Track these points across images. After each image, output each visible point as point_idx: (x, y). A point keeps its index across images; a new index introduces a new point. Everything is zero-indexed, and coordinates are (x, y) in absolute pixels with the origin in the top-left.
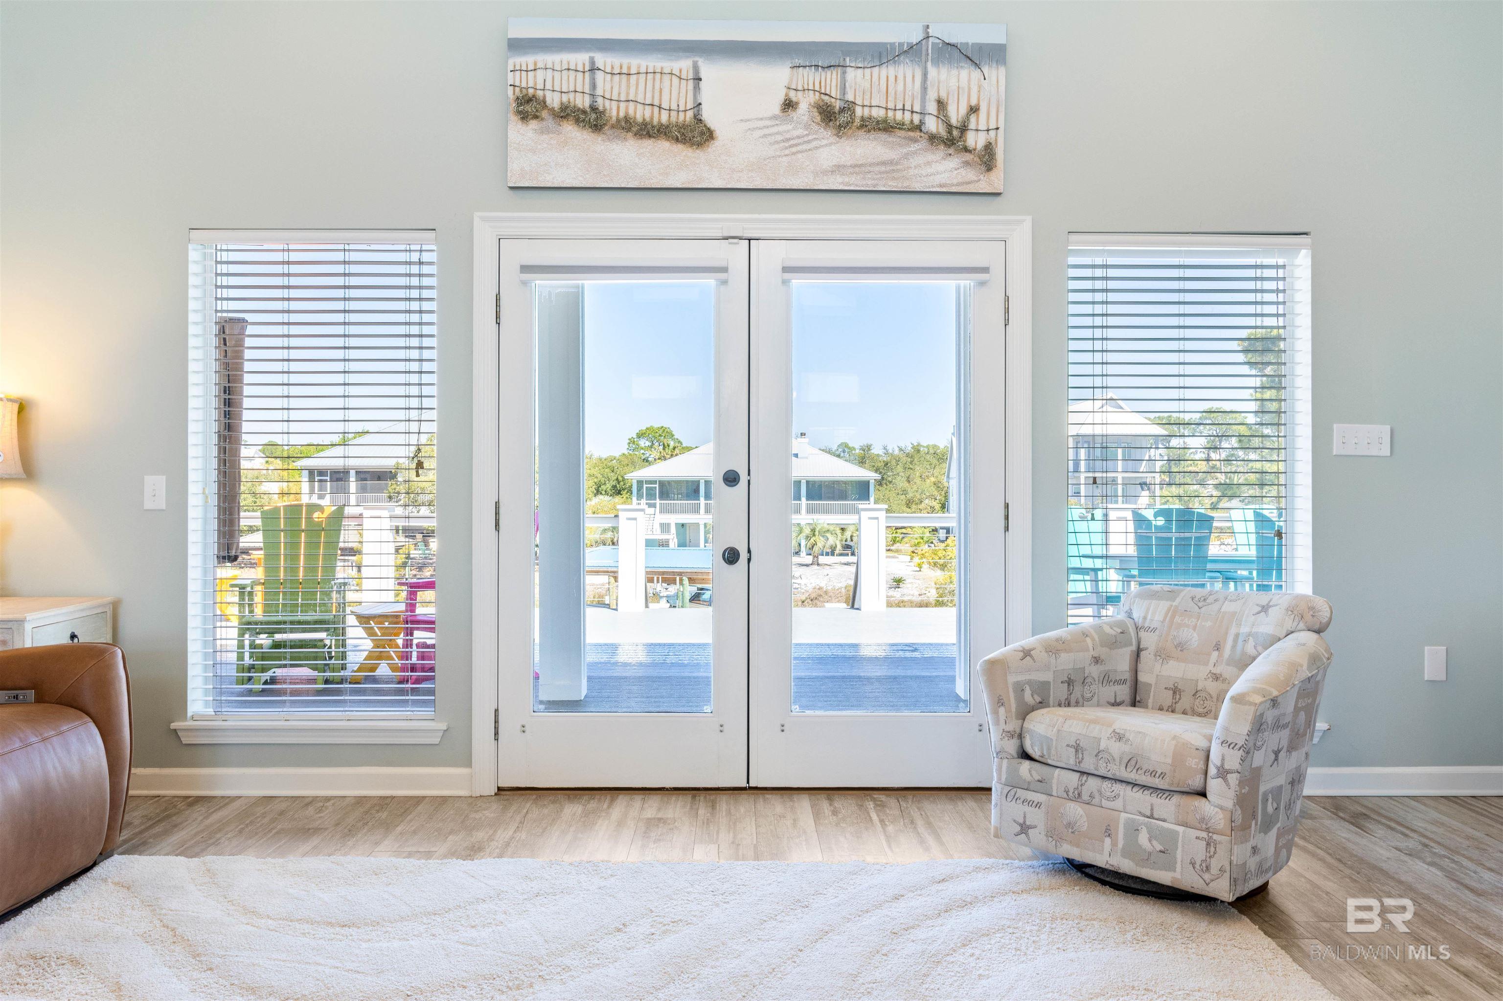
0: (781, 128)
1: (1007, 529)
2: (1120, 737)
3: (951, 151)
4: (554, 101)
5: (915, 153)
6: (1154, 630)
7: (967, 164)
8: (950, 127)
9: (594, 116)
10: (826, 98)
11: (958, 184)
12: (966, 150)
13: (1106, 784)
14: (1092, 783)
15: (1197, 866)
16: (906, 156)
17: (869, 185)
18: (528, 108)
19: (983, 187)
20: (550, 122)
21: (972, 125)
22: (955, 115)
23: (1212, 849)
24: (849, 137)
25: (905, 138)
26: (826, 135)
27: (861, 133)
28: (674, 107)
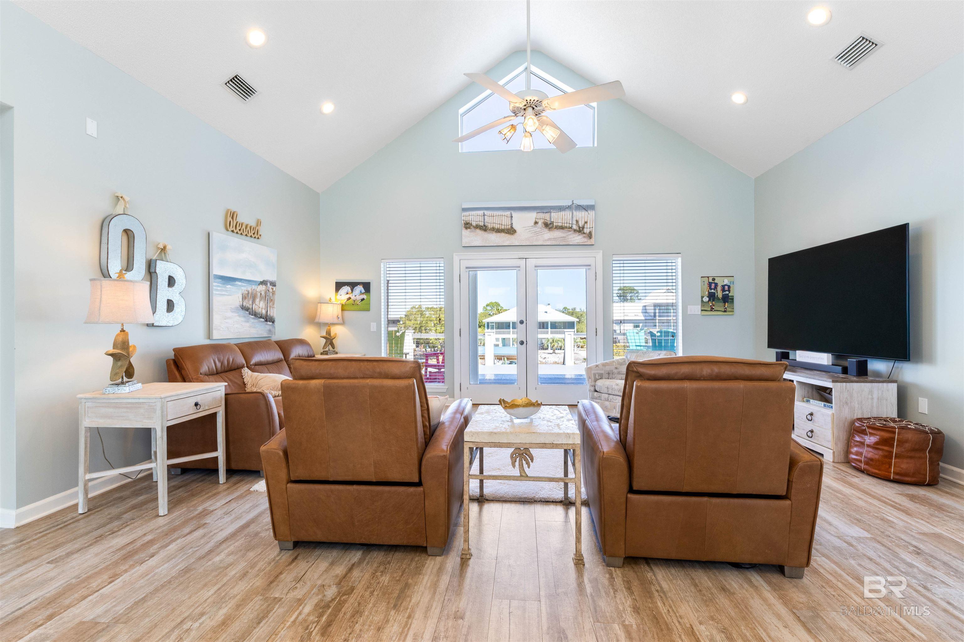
0: (534, 229)
1: (596, 335)
2: (617, 385)
3: (580, 234)
4: (474, 224)
5: (570, 234)
7: (584, 237)
8: (579, 227)
9: (484, 227)
10: (546, 221)
11: (582, 243)
12: (584, 233)
13: (614, 396)
14: (611, 396)
16: (568, 235)
17: (558, 243)
18: (467, 226)
19: (589, 243)
20: (473, 229)
21: (586, 227)
22: (581, 224)
24: (552, 231)
25: (567, 231)
26: (546, 230)
27: (556, 230)
28: (506, 224)
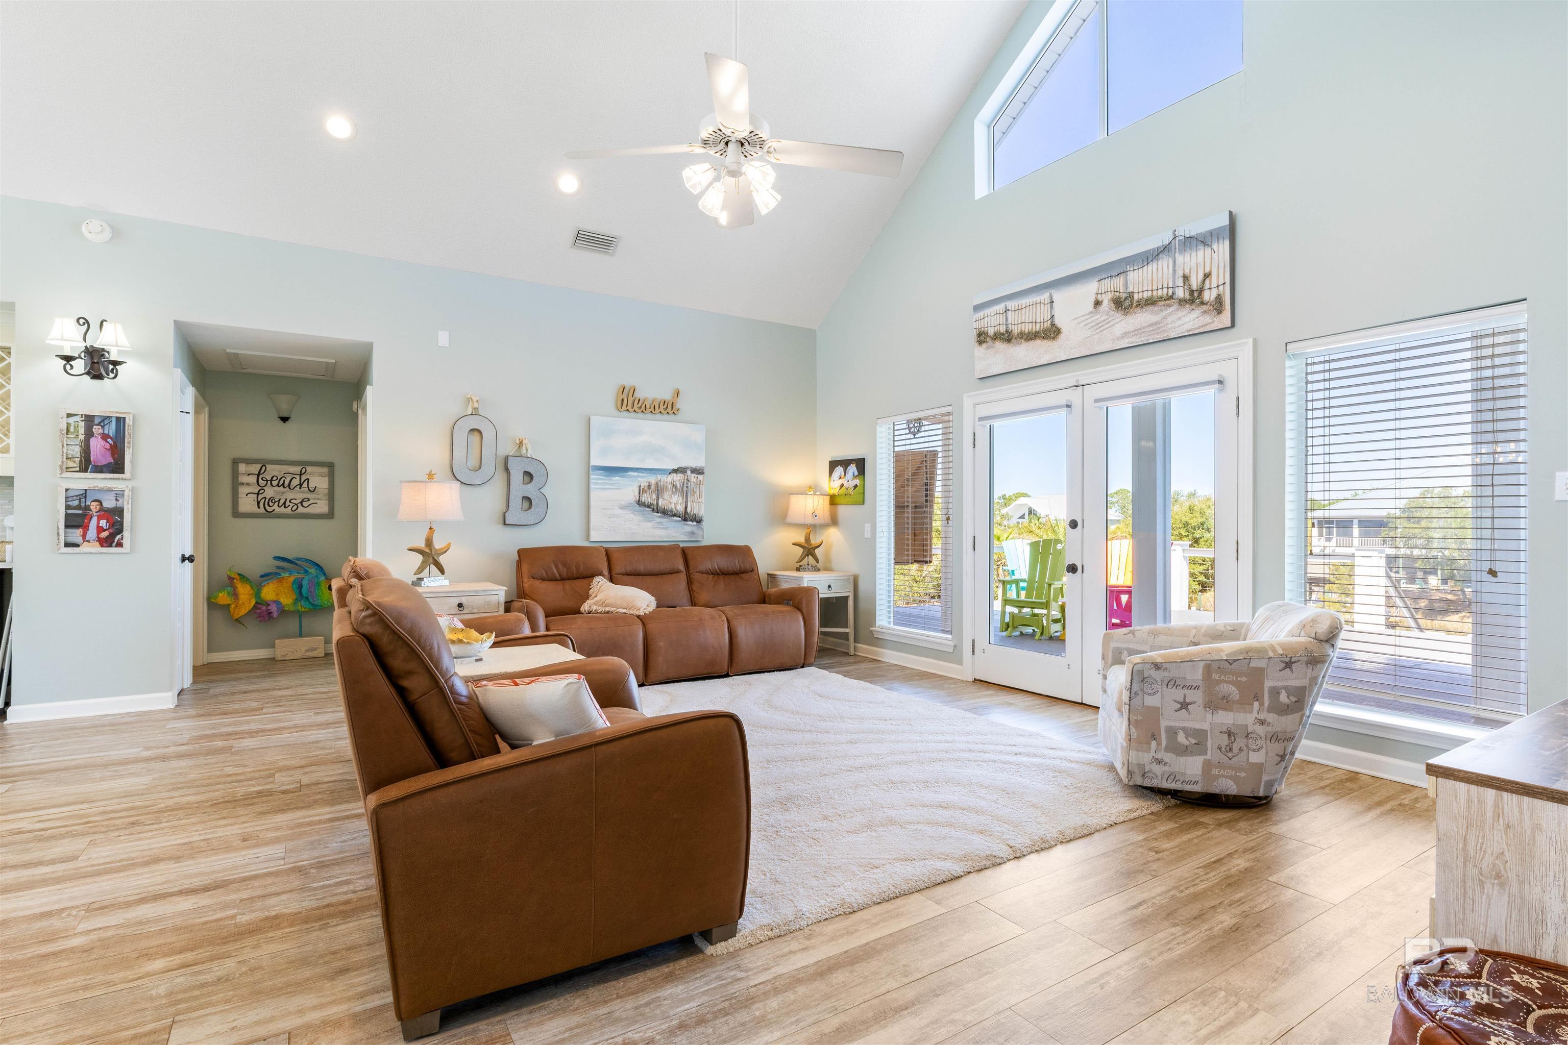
0: (1093, 319)
3: (1193, 307)
4: (991, 331)
5: (1171, 313)
7: (1205, 312)
8: (1192, 292)
9: (1007, 335)
10: (1117, 294)
11: (1199, 327)
12: (1203, 304)
16: (1165, 318)
17: (1144, 340)
18: (982, 338)
19: (1215, 325)
20: (990, 342)
21: (1207, 286)
22: (1195, 283)
24: (1132, 314)
25: (1164, 306)
26: (1118, 315)
27: (1138, 309)
28: (1042, 321)
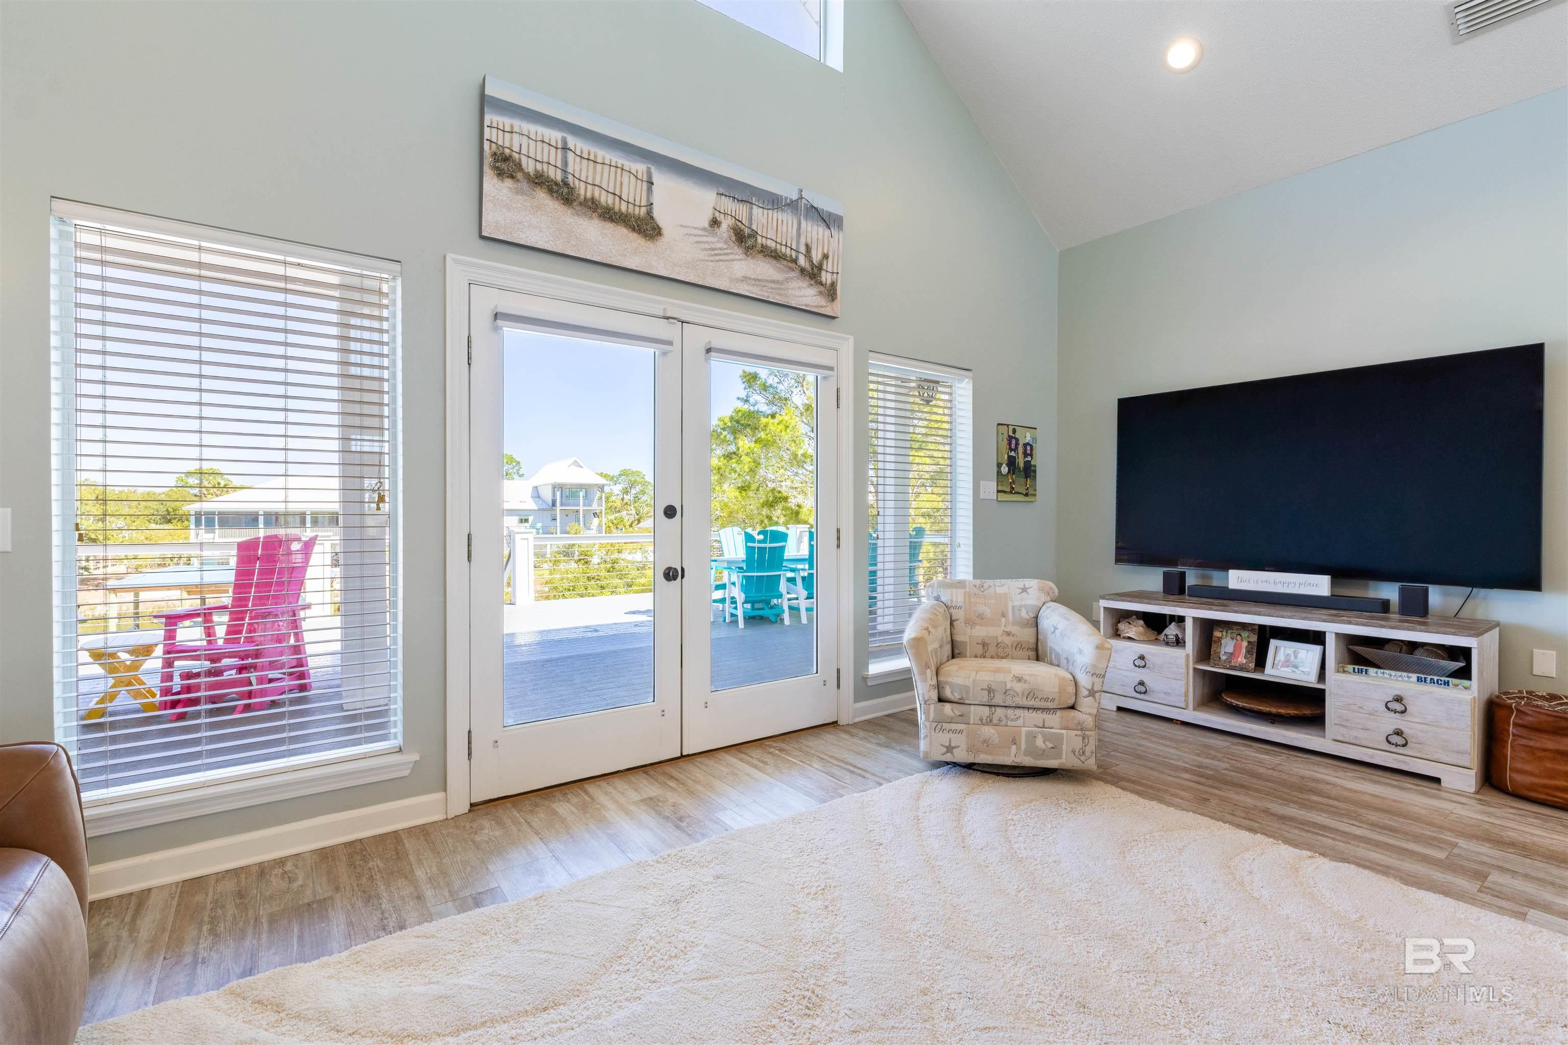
0: (710, 239)
1: (838, 546)
2: (1019, 679)
3: (812, 282)
4: (529, 166)
5: (792, 278)
6: (960, 607)
7: (821, 293)
8: (812, 265)
9: (566, 190)
10: (739, 224)
11: (817, 307)
12: (821, 284)
15: (1077, 753)
16: (787, 280)
17: (763, 295)
18: (504, 166)
19: (828, 311)
20: (524, 185)
21: (824, 267)
22: (816, 256)
23: (1087, 741)
24: (753, 257)
25: (786, 266)
26: (739, 252)
27: (760, 256)
